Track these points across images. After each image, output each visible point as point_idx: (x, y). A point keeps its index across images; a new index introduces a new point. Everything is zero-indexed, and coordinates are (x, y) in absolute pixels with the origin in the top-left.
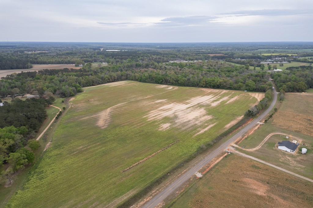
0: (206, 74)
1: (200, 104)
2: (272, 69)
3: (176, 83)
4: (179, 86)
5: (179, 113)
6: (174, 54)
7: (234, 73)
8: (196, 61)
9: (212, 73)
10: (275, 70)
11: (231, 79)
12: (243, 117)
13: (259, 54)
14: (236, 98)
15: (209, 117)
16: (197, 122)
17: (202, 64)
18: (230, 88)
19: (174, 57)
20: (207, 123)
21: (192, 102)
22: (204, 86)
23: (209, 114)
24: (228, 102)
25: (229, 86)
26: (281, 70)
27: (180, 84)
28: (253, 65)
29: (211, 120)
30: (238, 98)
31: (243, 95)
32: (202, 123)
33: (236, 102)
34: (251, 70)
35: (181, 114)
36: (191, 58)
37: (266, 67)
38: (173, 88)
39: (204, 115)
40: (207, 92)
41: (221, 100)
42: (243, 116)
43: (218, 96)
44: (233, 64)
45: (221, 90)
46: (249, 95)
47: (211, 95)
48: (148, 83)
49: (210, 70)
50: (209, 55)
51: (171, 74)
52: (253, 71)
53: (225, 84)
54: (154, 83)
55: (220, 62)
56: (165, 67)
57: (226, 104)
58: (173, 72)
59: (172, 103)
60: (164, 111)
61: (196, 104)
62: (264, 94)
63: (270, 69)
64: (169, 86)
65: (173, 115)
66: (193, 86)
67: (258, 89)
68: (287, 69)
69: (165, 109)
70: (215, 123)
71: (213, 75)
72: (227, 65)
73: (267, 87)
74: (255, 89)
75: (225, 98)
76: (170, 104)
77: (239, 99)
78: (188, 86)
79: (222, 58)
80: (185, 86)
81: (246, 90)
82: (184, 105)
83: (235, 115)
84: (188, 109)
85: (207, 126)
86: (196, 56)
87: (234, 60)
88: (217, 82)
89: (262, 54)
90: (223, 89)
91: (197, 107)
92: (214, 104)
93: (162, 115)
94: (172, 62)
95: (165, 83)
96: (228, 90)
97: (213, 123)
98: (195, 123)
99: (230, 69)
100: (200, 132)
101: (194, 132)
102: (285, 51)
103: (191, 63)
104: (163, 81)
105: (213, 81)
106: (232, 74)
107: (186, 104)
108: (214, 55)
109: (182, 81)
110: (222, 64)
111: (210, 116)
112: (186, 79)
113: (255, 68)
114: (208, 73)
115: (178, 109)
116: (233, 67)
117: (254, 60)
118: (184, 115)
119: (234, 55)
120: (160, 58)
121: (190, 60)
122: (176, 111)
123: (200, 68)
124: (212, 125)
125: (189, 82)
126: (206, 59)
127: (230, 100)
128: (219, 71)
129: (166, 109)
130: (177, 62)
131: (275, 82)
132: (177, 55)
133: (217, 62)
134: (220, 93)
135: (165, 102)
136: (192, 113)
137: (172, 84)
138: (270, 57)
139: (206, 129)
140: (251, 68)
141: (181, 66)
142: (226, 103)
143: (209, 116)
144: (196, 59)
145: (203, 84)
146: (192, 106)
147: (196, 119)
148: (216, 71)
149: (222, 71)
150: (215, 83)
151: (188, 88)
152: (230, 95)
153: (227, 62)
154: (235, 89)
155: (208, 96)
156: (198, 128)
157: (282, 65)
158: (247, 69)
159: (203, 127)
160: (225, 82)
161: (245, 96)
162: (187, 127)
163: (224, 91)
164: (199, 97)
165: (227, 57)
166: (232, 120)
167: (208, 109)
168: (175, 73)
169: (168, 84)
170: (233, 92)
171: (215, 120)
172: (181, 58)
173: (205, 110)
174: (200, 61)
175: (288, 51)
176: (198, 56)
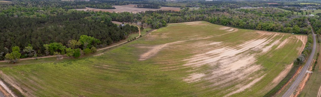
0: (263, 18)
1: (251, 50)
2: (308, 14)
3: (237, 26)
4: (239, 28)
5: (225, 60)
6: (245, 3)
7: (284, 18)
8: (258, 7)
9: (268, 17)
10: (310, 15)
11: (282, 24)
12: (292, 66)
13: (299, 3)
14: (286, 41)
15: (257, 68)
16: (239, 76)
17: (261, 10)
18: (281, 31)
19: (244, 5)
20: (252, 76)
21: (244, 47)
22: (260, 29)
23: (257, 63)
24: (279, 47)
25: (280, 30)
26: (313, 15)
27: (241, 27)
28: (296, 11)
29: (258, 72)
30: (288, 41)
31: (291, 37)
32: (245, 77)
33: (286, 46)
34: (295, 15)
35: (225, 63)
36: (255, 5)
37: (305, 13)
38: (234, 30)
39: (252, 65)
40: (261, 35)
41: (273, 44)
42: (292, 64)
43: (271, 39)
44: (283, 10)
45: (274, 33)
46: (295, 37)
47: (265, 38)
48: (216, 24)
49: (267, 15)
50: (268, 3)
51: (236, 18)
52: (297, 15)
53: (277, 28)
54: (220, 25)
55: (275, 9)
56: (234, 12)
57: (277, 50)
58: (237, 17)
59: (224, 47)
60: (210, 56)
61: (248, 49)
62: (306, 36)
63: (307, 14)
64: (232, 28)
65: (215, 64)
66: (251, 29)
67: (302, 32)
68: (317, 14)
69: (212, 54)
70: (262, 76)
71: (269, 19)
72: (279, 11)
73: (308, 31)
74: (300, 33)
75: (276, 41)
76: (222, 48)
77: (288, 43)
78: (247, 28)
79: (276, 6)
80: (244, 28)
81: (294, 32)
82: (235, 50)
83: (285, 63)
84: (237, 56)
85: (251, 81)
86: (259, 4)
87: (284, 7)
88: (271, 26)
89: (301, 3)
90: (275, 32)
91: (247, 54)
92: (265, 50)
93: (204, 61)
94: (242, 8)
95: (229, 25)
96: (280, 33)
97: (259, 77)
98: (236, 77)
99: (281, 14)
100: (238, 91)
101: (229, 89)
102: (313, 2)
103: (254, 9)
104: (227, 23)
105: (268, 25)
106: (283, 19)
107: (237, 50)
108: (271, 3)
109: (242, 24)
110: (275, 10)
111: (259, 65)
112: (245, 23)
113: (297, 13)
114: (265, 17)
115: (225, 56)
116: (283, 12)
117: (296, 7)
118: (229, 64)
119: (284, 4)
120: (235, 6)
121: (254, 6)
122: (222, 57)
123: (260, 13)
124: (258, 80)
125: (248, 26)
126: (265, 6)
127: (281, 44)
128: (273, 15)
129: (214, 54)
130: (245, 8)
131: (312, 25)
132: (246, 4)
133: (272, 9)
134: (273, 36)
135: (219, 45)
136: (240, 61)
137: (234, 26)
138: (305, 6)
139: (248, 86)
140: (295, 13)
141: (246, 12)
142: (277, 48)
143: (257, 66)
144: (259, 6)
145: (259, 27)
146: (243, 53)
147: (240, 71)
148: (271, 16)
149: (275, 15)
150: (269, 27)
151: (246, 30)
152: (281, 38)
153: (279, 9)
154: (285, 32)
155: (262, 40)
156: (238, 84)
157: (313, 12)
158: (293, 14)
159: (245, 82)
160: (277, 26)
161: (293, 39)
162: (223, 82)
163: (277, 34)
164: (252, 41)
165: (279, 5)
166: (281, 71)
167: (258, 55)
168: (239, 17)
169: (231, 26)
170: (284, 35)
171: (262, 72)
172: (249, 6)
173: (255, 58)
174: (261, 7)
175: (314, 2)
176: (261, 4)
